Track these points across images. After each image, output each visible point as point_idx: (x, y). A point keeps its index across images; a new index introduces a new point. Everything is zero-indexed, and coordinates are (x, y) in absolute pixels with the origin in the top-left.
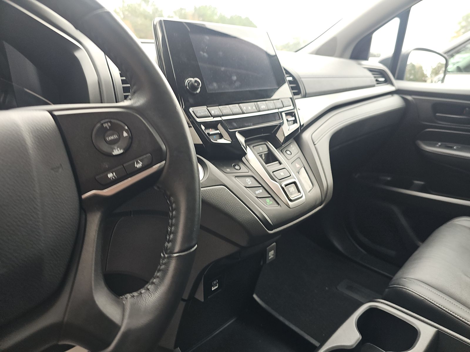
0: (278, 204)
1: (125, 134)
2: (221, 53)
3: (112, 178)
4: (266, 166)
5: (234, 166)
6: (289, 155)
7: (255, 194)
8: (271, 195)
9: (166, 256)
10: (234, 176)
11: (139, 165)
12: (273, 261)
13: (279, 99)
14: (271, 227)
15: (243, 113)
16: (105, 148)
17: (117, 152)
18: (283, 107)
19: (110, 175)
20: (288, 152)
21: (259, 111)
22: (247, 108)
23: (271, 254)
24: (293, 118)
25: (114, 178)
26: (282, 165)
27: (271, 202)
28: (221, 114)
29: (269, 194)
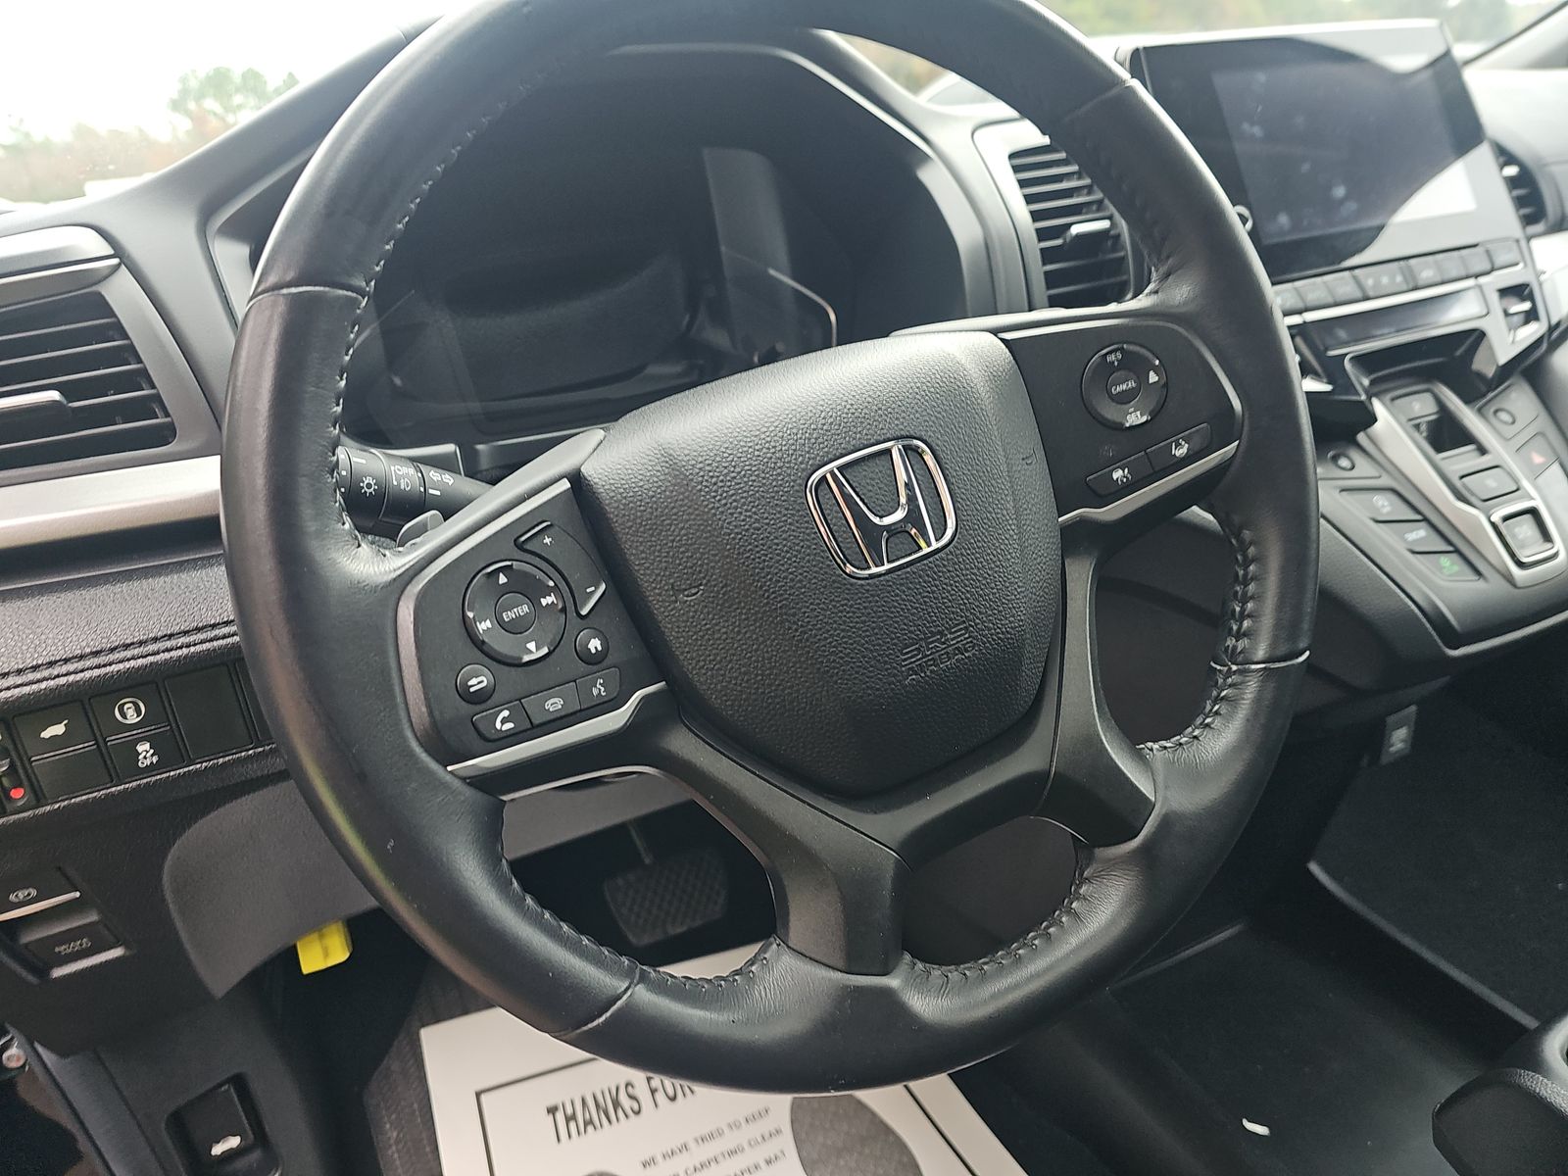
0: (1478, 573)
1: (1153, 378)
2: (1300, 120)
3: (1122, 481)
4: (1438, 457)
5: (1335, 459)
6: (1505, 423)
7: (1405, 540)
8: (1453, 543)
9: (1234, 668)
10: (1336, 487)
11: (1181, 452)
12: (1402, 760)
13: (1475, 246)
14: (1455, 638)
15: (1366, 298)
16: (1110, 412)
17: (1135, 418)
18: (1493, 270)
19: (1117, 475)
20: (1504, 416)
21: (1416, 288)
22: (1377, 283)
23: (1399, 739)
24: (1527, 306)
25: (1125, 480)
26: (1486, 458)
27: (1456, 568)
28: (1300, 305)
29: (1449, 542)
